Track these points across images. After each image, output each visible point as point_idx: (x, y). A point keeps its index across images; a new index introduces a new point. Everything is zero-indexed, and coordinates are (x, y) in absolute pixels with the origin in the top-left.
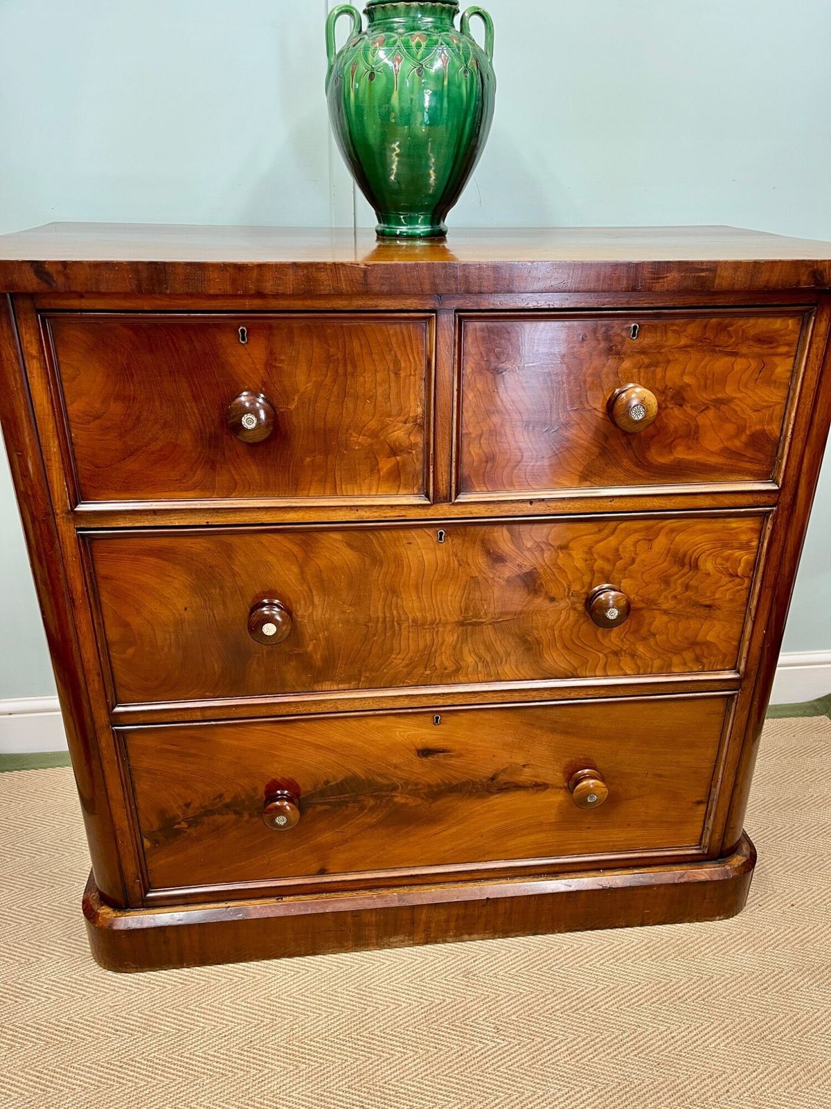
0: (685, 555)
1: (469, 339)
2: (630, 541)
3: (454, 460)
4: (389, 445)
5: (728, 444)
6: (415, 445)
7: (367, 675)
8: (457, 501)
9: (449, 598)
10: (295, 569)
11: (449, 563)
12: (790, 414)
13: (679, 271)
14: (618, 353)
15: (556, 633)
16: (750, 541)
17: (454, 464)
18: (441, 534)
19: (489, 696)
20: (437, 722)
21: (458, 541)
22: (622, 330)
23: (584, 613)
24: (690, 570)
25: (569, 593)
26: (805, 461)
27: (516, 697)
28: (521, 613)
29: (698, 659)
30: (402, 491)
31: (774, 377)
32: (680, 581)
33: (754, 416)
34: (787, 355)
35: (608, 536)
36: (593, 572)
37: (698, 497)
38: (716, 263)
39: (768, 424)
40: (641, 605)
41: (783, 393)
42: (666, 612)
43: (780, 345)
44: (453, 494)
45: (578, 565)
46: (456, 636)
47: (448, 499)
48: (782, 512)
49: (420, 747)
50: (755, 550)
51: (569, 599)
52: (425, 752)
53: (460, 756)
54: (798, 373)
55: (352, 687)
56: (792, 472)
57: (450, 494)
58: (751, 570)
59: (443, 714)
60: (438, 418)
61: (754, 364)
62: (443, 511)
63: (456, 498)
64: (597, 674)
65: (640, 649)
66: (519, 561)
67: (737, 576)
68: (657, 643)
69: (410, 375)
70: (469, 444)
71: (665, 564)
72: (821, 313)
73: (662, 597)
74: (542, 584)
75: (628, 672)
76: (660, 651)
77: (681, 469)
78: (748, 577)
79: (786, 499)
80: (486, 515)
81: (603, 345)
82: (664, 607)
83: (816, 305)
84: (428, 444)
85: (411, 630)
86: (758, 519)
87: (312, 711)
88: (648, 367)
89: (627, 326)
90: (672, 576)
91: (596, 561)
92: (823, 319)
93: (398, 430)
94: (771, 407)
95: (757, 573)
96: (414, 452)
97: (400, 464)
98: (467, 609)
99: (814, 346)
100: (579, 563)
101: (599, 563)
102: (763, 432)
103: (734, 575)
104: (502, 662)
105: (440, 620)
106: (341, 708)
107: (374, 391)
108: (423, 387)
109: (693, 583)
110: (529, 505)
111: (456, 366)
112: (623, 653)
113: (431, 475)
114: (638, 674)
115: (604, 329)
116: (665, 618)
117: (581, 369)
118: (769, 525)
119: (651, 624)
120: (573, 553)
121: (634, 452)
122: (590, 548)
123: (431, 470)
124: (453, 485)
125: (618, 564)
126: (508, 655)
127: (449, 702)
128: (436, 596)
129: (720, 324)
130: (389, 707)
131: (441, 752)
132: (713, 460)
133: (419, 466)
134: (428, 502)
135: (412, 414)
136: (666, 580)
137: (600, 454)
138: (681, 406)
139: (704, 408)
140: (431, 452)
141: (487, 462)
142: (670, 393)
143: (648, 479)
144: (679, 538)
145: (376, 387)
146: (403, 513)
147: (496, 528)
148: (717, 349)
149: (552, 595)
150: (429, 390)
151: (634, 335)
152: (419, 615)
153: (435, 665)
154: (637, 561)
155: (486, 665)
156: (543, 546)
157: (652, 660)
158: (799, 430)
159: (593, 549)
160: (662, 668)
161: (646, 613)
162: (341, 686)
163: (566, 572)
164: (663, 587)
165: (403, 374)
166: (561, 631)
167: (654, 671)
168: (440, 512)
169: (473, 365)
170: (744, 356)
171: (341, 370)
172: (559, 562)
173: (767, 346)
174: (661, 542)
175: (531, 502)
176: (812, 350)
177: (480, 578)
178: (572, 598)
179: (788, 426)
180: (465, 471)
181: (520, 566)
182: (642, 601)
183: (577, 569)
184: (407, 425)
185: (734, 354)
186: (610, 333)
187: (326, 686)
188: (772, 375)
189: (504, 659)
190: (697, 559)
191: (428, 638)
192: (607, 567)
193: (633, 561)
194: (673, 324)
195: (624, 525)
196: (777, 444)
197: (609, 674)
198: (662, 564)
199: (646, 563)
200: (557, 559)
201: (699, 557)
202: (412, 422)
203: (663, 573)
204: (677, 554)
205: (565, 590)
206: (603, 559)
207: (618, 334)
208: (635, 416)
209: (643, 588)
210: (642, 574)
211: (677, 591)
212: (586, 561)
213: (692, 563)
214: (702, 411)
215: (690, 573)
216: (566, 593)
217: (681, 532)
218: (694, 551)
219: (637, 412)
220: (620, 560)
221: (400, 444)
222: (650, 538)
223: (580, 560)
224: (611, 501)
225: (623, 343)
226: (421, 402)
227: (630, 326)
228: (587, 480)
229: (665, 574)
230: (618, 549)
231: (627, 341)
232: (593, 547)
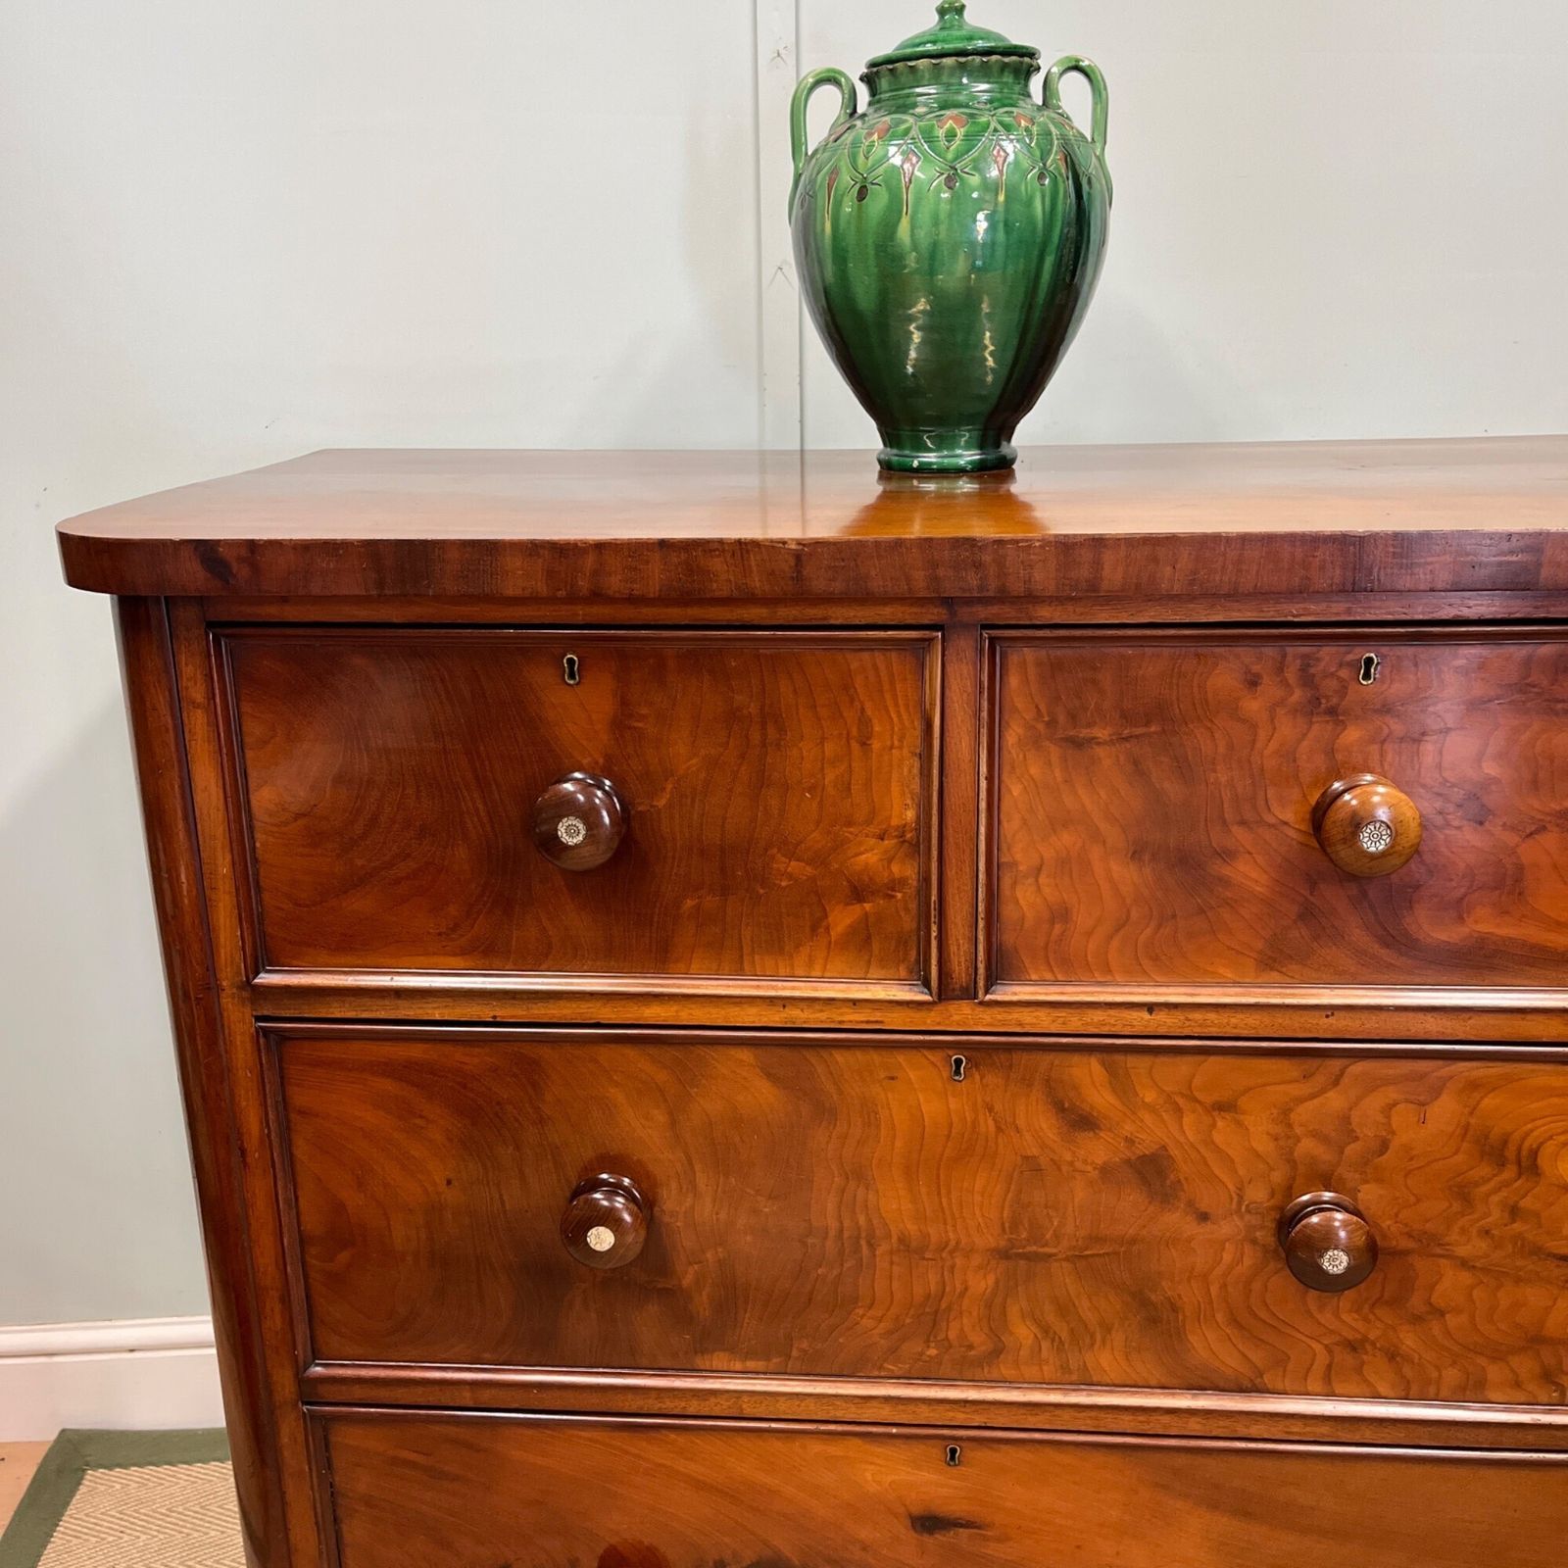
0: (1505, 1143)
1: (1014, 681)
2: (1374, 1103)
3: (981, 915)
4: (849, 881)
6: (902, 882)
7: (805, 1345)
8: (988, 997)
9: (978, 1198)
10: (660, 1116)
11: (975, 1123)
14: (1332, 712)
15: (1214, 1290)
17: (981, 924)
18: (958, 1062)
19: (1066, 1415)
20: (953, 1458)
21: (993, 1079)
22: (1341, 665)
23: (1275, 1251)
24: (1520, 1175)
25: (1240, 1204)
27: (1127, 1423)
28: (1133, 1241)
29: (1548, 1377)
30: (874, 972)
32: (1495, 1198)
35: (1322, 1091)
36: (1292, 1162)
37: (1529, 1017)
38: (1544, 536)
40: (1405, 1243)
42: (1464, 1264)
44: (981, 983)
45: (1260, 1148)
46: (991, 1280)
47: (969, 993)
49: (916, 1510)
51: (1242, 1217)
52: (929, 1523)
53: (1003, 1539)
55: (772, 1367)
57: (976, 982)
59: (963, 1444)
60: (949, 832)
62: (962, 1015)
63: (987, 992)
64: (1310, 1388)
65: (1408, 1343)
66: (1128, 1128)
68: (1448, 1333)
69: (892, 747)
70: (1015, 884)
71: (1460, 1158)
73: (1456, 1229)
74: (1179, 1181)
75: (1382, 1391)
76: (1456, 1348)
77: (1486, 956)
80: (1053, 1030)
81: (1298, 695)
82: (1462, 1251)
84: (927, 880)
85: (895, 1259)
87: (691, 1411)
88: (1400, 740)
89: (1350, 657)
90: (1477, 1184)
91: (1299, 1141)
93: (866, 851)
96: (899, 895)
97: (871, 919)
98: (1015, 1225)
100: (1263, 1145)
101: (1307, 1147)
104: (1093, 1345)
105: (958, 1243)
106: (748, 1411)
107: (819, 776)
108: (916, 771)
109: (1526, 1203)
110: (1146, 1015)
111: (984, 731)
112: (1368, 1347)
113: (934, 944)
114: (1406, 1396)
115: (1298, 662)
116: (1466, 1278)
117: (1254, 742)
119: (1432, 1287)
120: (1248, 1120)
121: (1376, 914)
122: (1286, 1112)
123: (934, 934)
124: (981, 967)
125: (1352, 1149)
126: (1108, 1329)
127: (978, 1420)
128: (949, 1193)
129: (1561, 657)
130: (849, 1417)
131: (962, 1526)
133: (909, 923)
134: (927, 998)
135: (895, 822)
136: (1463, 1194)
137: (1301, 917)
139: (1533, 828)
140: (934, 898)
141: (1052, 922)
142: (1455, 796)
143: (1411, 973)
144: (1489, 1102)
145: (822, 769)
146: (877, 1016)
147: (1075, 1058)
148: (1560, 706)
149: (1203, 1206)
150: (929, 775)
151: (1367, 676)
152: (912, 1228)
153: (947, 1338)
154: (1395, 1144)
155: (1059, 1347)
156: (1181, 1101)
157: (1438, 1368)
159: (1293, 1115)
160: (1463, 1389)
161: (1420, 1264)
162: (751, 1365)
163: (1232, 1161)
164: (1456, 1206)
165: (876, 745)
166: (1224, 1286)
167: (1444, 1393)
168: (956, 1018)
169: (1020, 731)
171: (756, 737)
172: (1217, 1138)
174: (1445, 1110)
175: (1151, 1007)
177: (1043, 1161)
178: (1247, 1217)
180: (1008, 938)
181: (1130, 1141)
182: (1410, 1235)
183: (1258, 1155)
184: (886, 842)
186: (1312, 670)
187: (719, 1360)
189: (1098, 1337)
190: (1534, 1154)
191: (933, 1279)
192: (1323, 1154)
193: (1384, 1146)
194: (1453, 655)
195: (1358, 1067)
197: (1337, 1392)
198: (1451, 1156)
199: (1414, 1153)
200: (1211, 1131)
201: (1539, 1148)
202: (896, 837)
203: (1454, 1178)
204: (1487, 1137)
205: (1231, 1199)
206: (1314, 1136)
207: (1332, 674)
208: (1369, 843)
209: (1410, 1206)
210: (1406, 1176)
211: (1490, 1219)
212: (1276, 1139)
213: (1524, 1160)
214: (1531, 834)
215: (1519, 1182)
216: (1234, 1206)
217: (1494, 1089)
218: (1527, 1134)
219: (1375, 836)
220: (1354, 1142)
221: (871, 879)
222: (1422, 1098)
223: (1264, 1136)
224: (1327, 1016)
225: (1343, 691)
226: (913, 799)
227: (1357, 657)
228: (1272, 969)
229: (1459, 1179)
230: (1349, 1118)
231: (1353, 686)
232: (1291, 1110)
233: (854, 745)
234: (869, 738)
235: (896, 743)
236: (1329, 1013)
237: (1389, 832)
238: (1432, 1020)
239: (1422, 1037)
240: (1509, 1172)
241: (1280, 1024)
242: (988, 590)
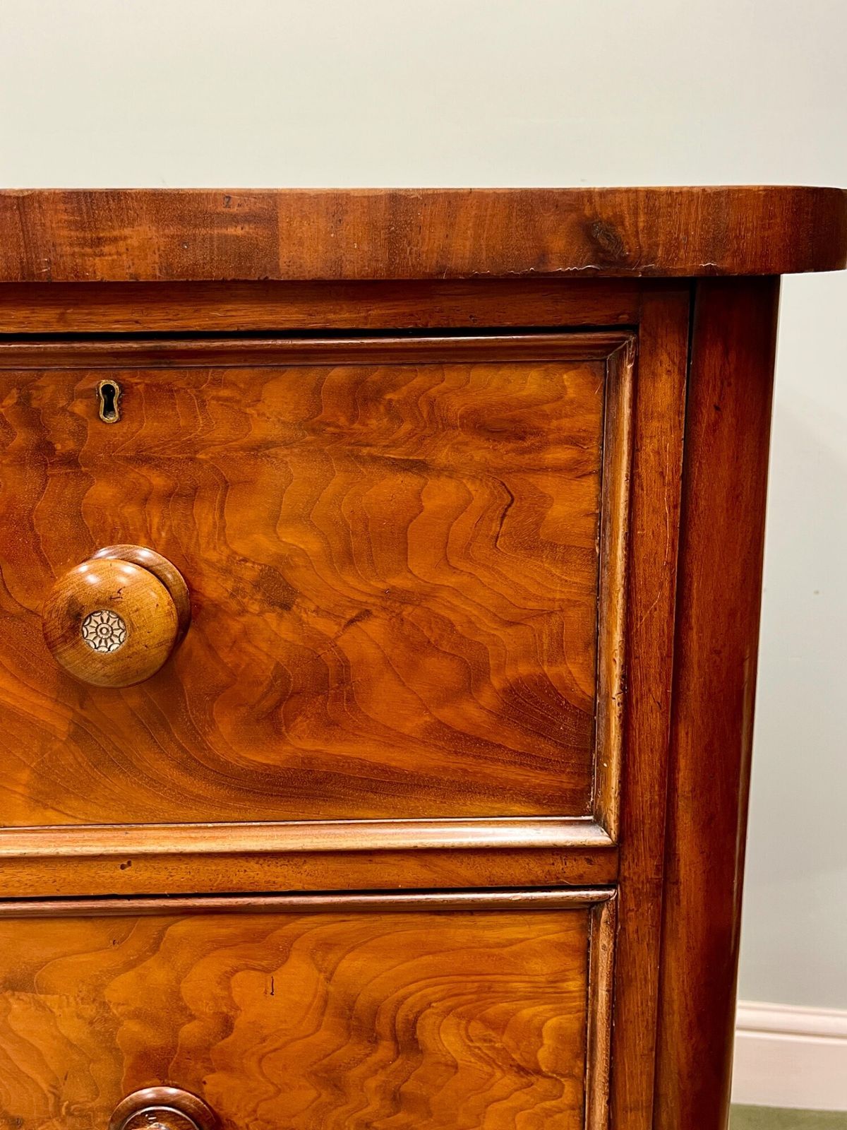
0: (375, 1014)
2: (207, 971)
5: (446, 714)
12: (610, 633)
13: (159, 221)
14: (71, 462)
16: (558, 979)
22: (71, 396)
24: (398, 1053)
25: (58, 1106)
26: (683, 763)
31: (544, 533)
32: (372, 1083)
33: (507, 637)
34: (574, 470)
35: (141, 959)
36: (114, 1051)
38: (272, 198)
39: (551, 662)
41: (581, 578)
43: (547, 443)
45: (73, 1036)
48: (638, 905)
50: (579, 1003)
51: (63, 1121)
54: (611, 518)
56: (647, 793)
58: (577, 1056)
61: (480, 494)
67: (538, 1072)
71: (323, 1035)
72: (653, 353)
77: (317, 781)
78: (571, 1076)
79: (642, 867)
81: (21, 438)
83: (632, 328)
86: (570, 921)
88: (169, 497)
89: (81, 386)
90: (348, 1067)
91: (119, 1024)
92: (662, 370)
94: (550, 613)
95: (593, 1067)
99: (649, 447)
100: (74, 1031)
101: (130, 1031)
102: (542, 684)
103: (527, 1071)
109: (408, 1087)
118: (604, 940)
120: (51, 1000)
122: (98, 988)
129: (358, 383)
132: (404, 759)
136: (332, 1080)
138: (286, 607)
139: (354, 613)
142: (249, 573)
143: (223, 807)
148: (365, 451)
151: (109, 412)
154: (240, 1022)
158: (646, 677)
159: (106, 992)
163: (40, 1054)
164: (326, 1097)
170: (450, 472)
172: (16, 1024)
173: (511, 446)
174: (297, 977)
176: (642, 456)
178: (70, 1120)
179: (609, 670)
183: (70, 1044)
185: (419, 467)
186: (35, 404)
188: (537, 525)
190: (412, 1025)
192: (154, 1039)
193: (227, 1025)
194: (217, 383)
195: (180, 927)
196: (589, 715)
198: (312, 1034)
199: (265, 1032)
200: (6, 1017)
201: (416, 1019)
203: (320, 1060)
204: (351, 1009)
205: (46, 1098)
206: (138, 1017)
207: (63, 409)
208: (97, 642)
209: (270, 1098)
210: (260, 1061)
211: (369, 1109)
212: (91, 1023)
213: (400, 1034)
214: (352, 621)
215: (399, 1062)
216: (51, 1109)
217: (353, 949)
218: (400, 1003)
219: (104, 631)
220: (190, 1021)
222: (264, 963)
223: (76, 1019)
224: (123, 867)
225: (80, 434)
227: (93, 385)
228: (46, 807)
229: (325, 1062)
230: (179, 992)
231: (92, 426)
232: (103, 986)
236: (125, 863)
237: (121, 625)
238: (257, 866)
239: (248, 889)
240: (385, 1050)
241: (65, 879)
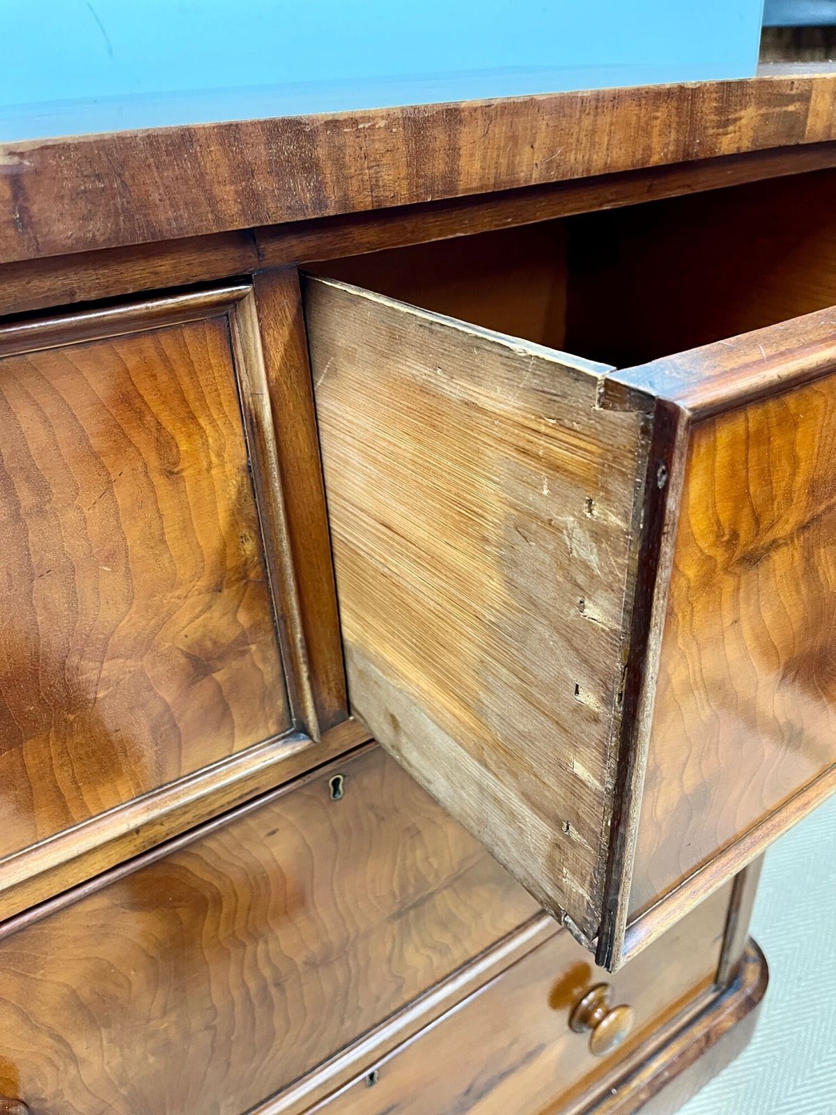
4: (188, 655)
6: (253, 631)
9: (369, 887)
11: (359, 827)
13: (760, 103)
18: (336, 783)
21: (371, 780)
30: (239, 742)
46: (389, 940)
62: (339, 739)
69: (209, 467)
84: (286, 619)
85: (303, 980)
97: (226, 688)
98: (403, 887)
104: (469, 933)
107: (117, 537)
113: (307, 685)
126: (479, 915)
128: (344, 898)
134: (309, 743)
146: (254, 786)
152: (315, 947)
153: (358, 1007)
155: (446, 951)
165: (187, 470)
168: (334, 744)
177: (420, 825)
184: (226, 592)
189: (473, 926)
202: (238, 580)
221: (215, 643)
226: (249, 527)
233: (158, 480)
234: (176, 464)
235: (214, 459)
242: (326, 207)
